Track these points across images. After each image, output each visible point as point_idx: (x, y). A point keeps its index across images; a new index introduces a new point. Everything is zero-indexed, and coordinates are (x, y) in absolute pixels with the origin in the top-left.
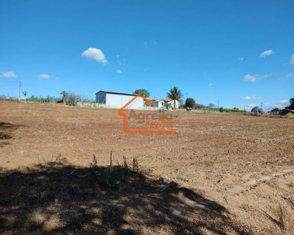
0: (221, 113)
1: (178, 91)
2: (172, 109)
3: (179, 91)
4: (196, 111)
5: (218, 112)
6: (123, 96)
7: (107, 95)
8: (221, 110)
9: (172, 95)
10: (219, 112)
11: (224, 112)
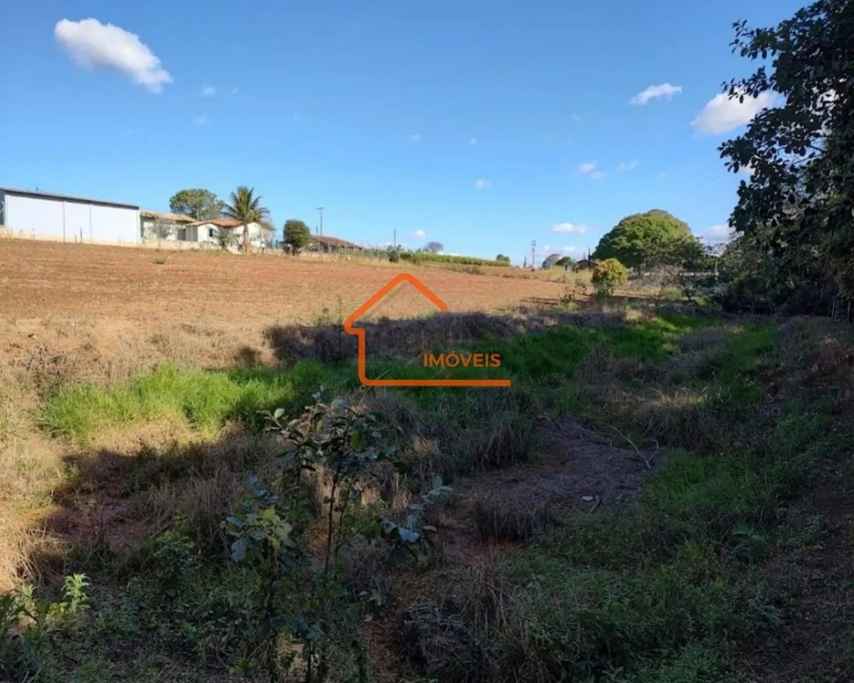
0: (393, 264)
1: (253, 199)
2: (240, 247)
3: (256, 201)
4: (315, 255)
5: (385, 262)
6: (67, 204)
7: (8, 198)
8: (393, 256)
9: (237, 210)
10: (388, 261)
11: (400, 260)
